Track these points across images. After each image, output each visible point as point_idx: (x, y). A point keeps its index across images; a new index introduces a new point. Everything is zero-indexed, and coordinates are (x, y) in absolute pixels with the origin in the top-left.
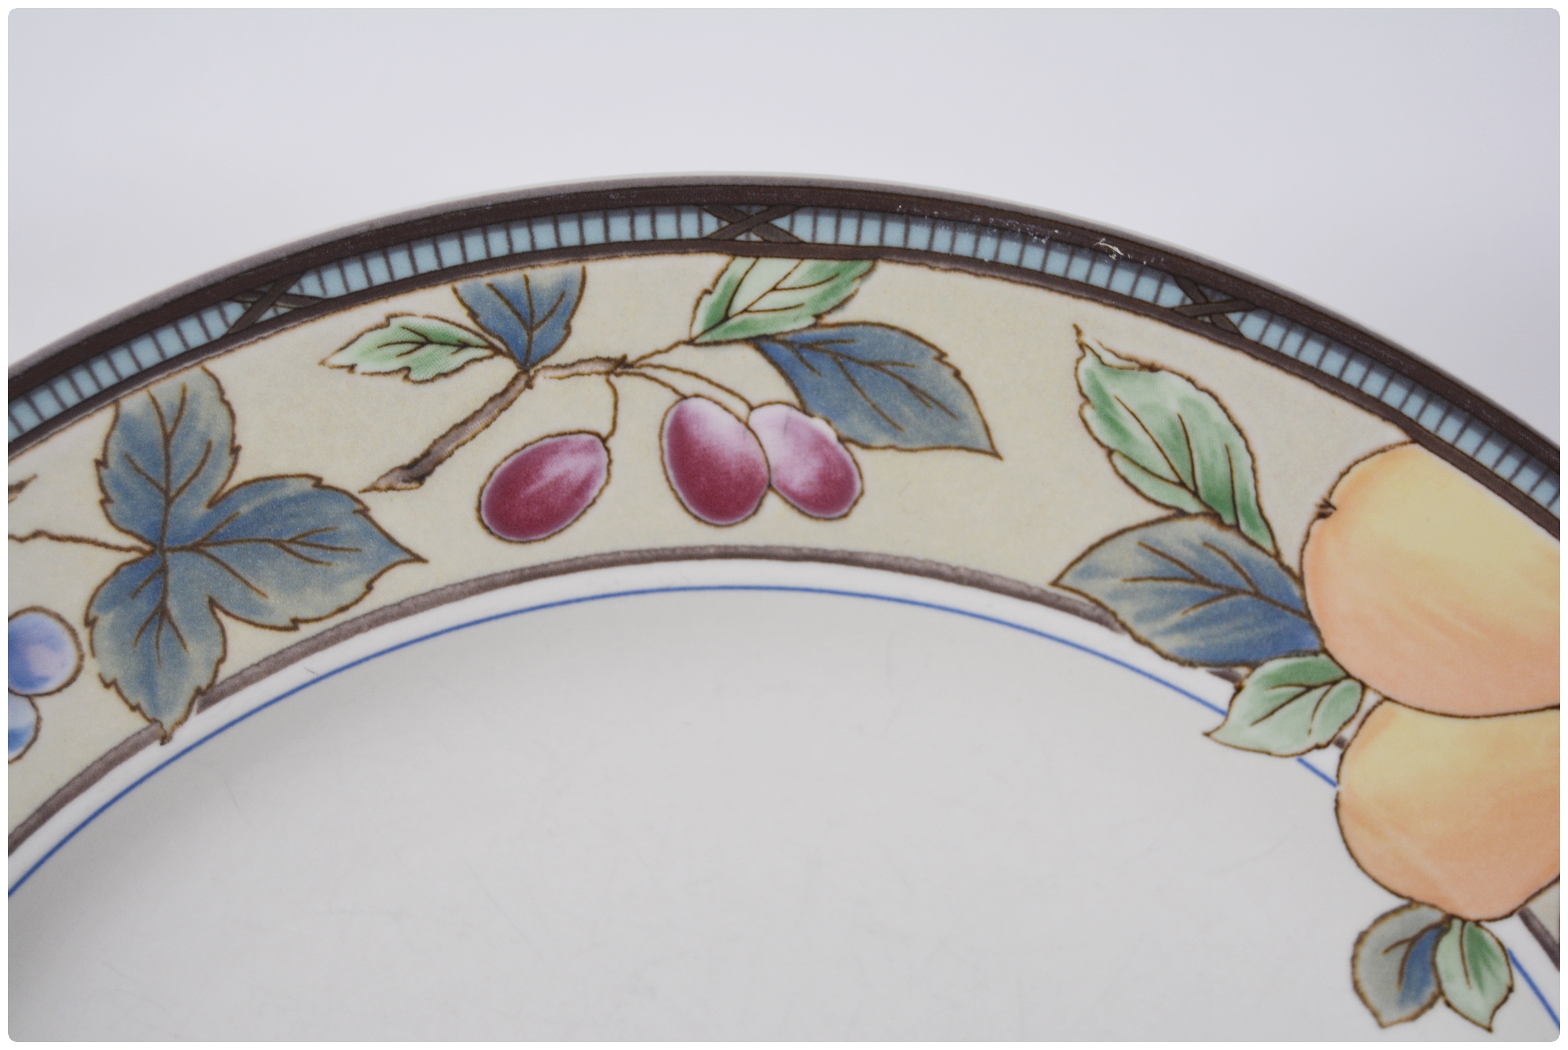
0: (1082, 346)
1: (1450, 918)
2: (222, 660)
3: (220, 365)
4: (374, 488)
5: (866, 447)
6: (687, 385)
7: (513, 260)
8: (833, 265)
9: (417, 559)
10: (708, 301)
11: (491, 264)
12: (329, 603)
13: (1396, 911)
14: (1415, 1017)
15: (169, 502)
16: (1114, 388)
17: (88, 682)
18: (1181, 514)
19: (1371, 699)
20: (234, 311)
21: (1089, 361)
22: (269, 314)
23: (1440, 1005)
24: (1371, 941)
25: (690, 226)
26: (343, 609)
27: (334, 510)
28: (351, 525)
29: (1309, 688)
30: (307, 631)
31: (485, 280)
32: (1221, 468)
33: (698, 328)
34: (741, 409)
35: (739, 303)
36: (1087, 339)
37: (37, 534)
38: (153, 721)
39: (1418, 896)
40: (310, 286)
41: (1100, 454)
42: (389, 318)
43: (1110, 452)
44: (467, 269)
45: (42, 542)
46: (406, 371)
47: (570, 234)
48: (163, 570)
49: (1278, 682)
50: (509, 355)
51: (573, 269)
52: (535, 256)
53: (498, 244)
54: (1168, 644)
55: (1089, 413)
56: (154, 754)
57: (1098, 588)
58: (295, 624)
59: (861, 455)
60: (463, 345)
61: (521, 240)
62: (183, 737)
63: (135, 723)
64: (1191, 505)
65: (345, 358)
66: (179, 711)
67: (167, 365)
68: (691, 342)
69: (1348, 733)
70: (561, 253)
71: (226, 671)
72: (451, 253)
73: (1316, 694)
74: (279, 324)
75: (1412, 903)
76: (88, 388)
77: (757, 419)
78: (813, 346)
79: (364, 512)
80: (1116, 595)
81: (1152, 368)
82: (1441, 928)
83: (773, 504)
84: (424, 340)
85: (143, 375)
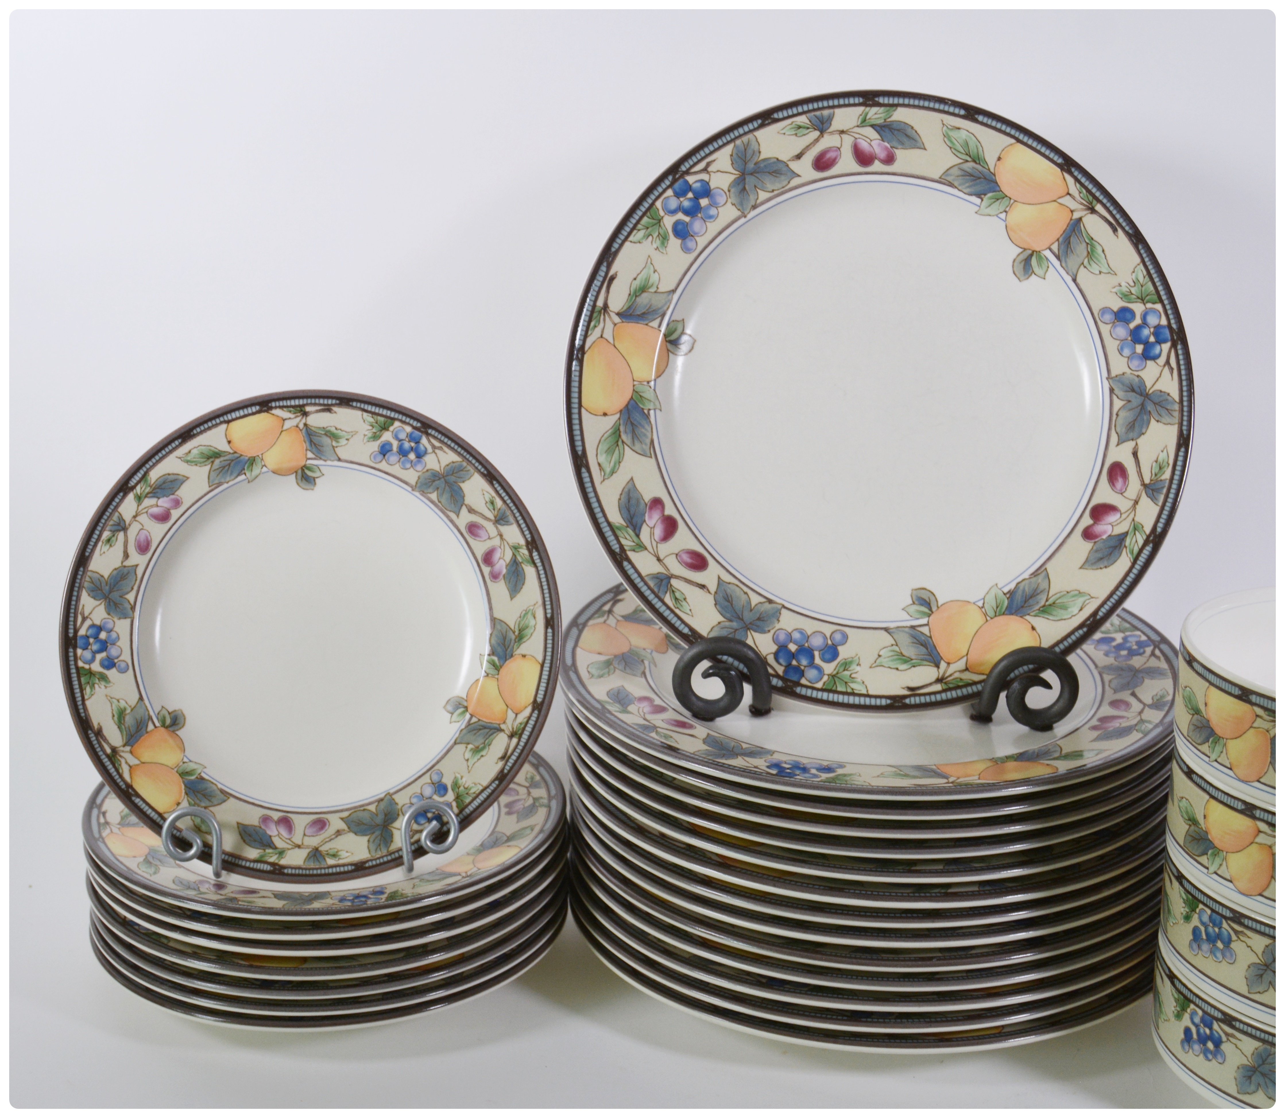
0: (943, 124)
1: (1033, 251)
2: (757, 199)
3: (757, 133)
4: (789, 160)
5: (897, 148)
6: (857, 136)
7: (819, 109)
8: (888, 108)
9: (799, 176)
10: (861, 117)
11: (814, 110)
12: (780, 186)
13: (1022, 253)
14: (1028, 278)
15: (746, 164)
16: (951, 133)
17: (729, 204)
18: (967, 161)
19: (1012, 201)
20: (760, 121)
21: (945, 128)
22: (767, 122)
23: (1033, 275)
24: (1017, 261)
25: (857, 100)
26: (783, 187)
27: (781, 166)
28: (785, 169)
29: (998, 199)
30: (776, 192)
31: (813, 114)
32: (975, 150)
33: (859, 123)
34: (869, 141)
35: (868, 117)
36: (945, 123)
37: (718, 171)
38: (743, 213)
39: (1026, 247)
40: (776, 116)
41: (948, 148)
42: (792, 123)
43: (951, 148)
44: (809, 111)
45: (719, 173)
46: (796, 134)
47: (831, 103)
48: (745, 179)
49: (991, 198)
50: (818, 130)
51: (831, 111)
52: (824, 108)
53: (816, 106)
54: (965, 191)
55: (946, 139)
56: (743, 220)
57: (950, 179)
58: (773, 191)
59: (895, 150)
60: (808, 128)
61: (820, 105)
62: (750, 216)
63: (739, 213)
64: (969, 159)
65: (783, 132)
66: (748, 211)
67: (745, 133)
68: (858, 126)
69: (1007, 209)
70: (829, 107)
71: (758, 202)
72: (805, 108)
73: (999, 201)
74: (769, 124)
75: (1025, 249)
76: (729, 139)
77: (873, 143)
78: (884, 126)
79: (787, 166)
80: (953, 180)
81: (959, 129)
82: (1031, 255)
83: (877, 162)
84: (800, 127)
85: (740, 136)
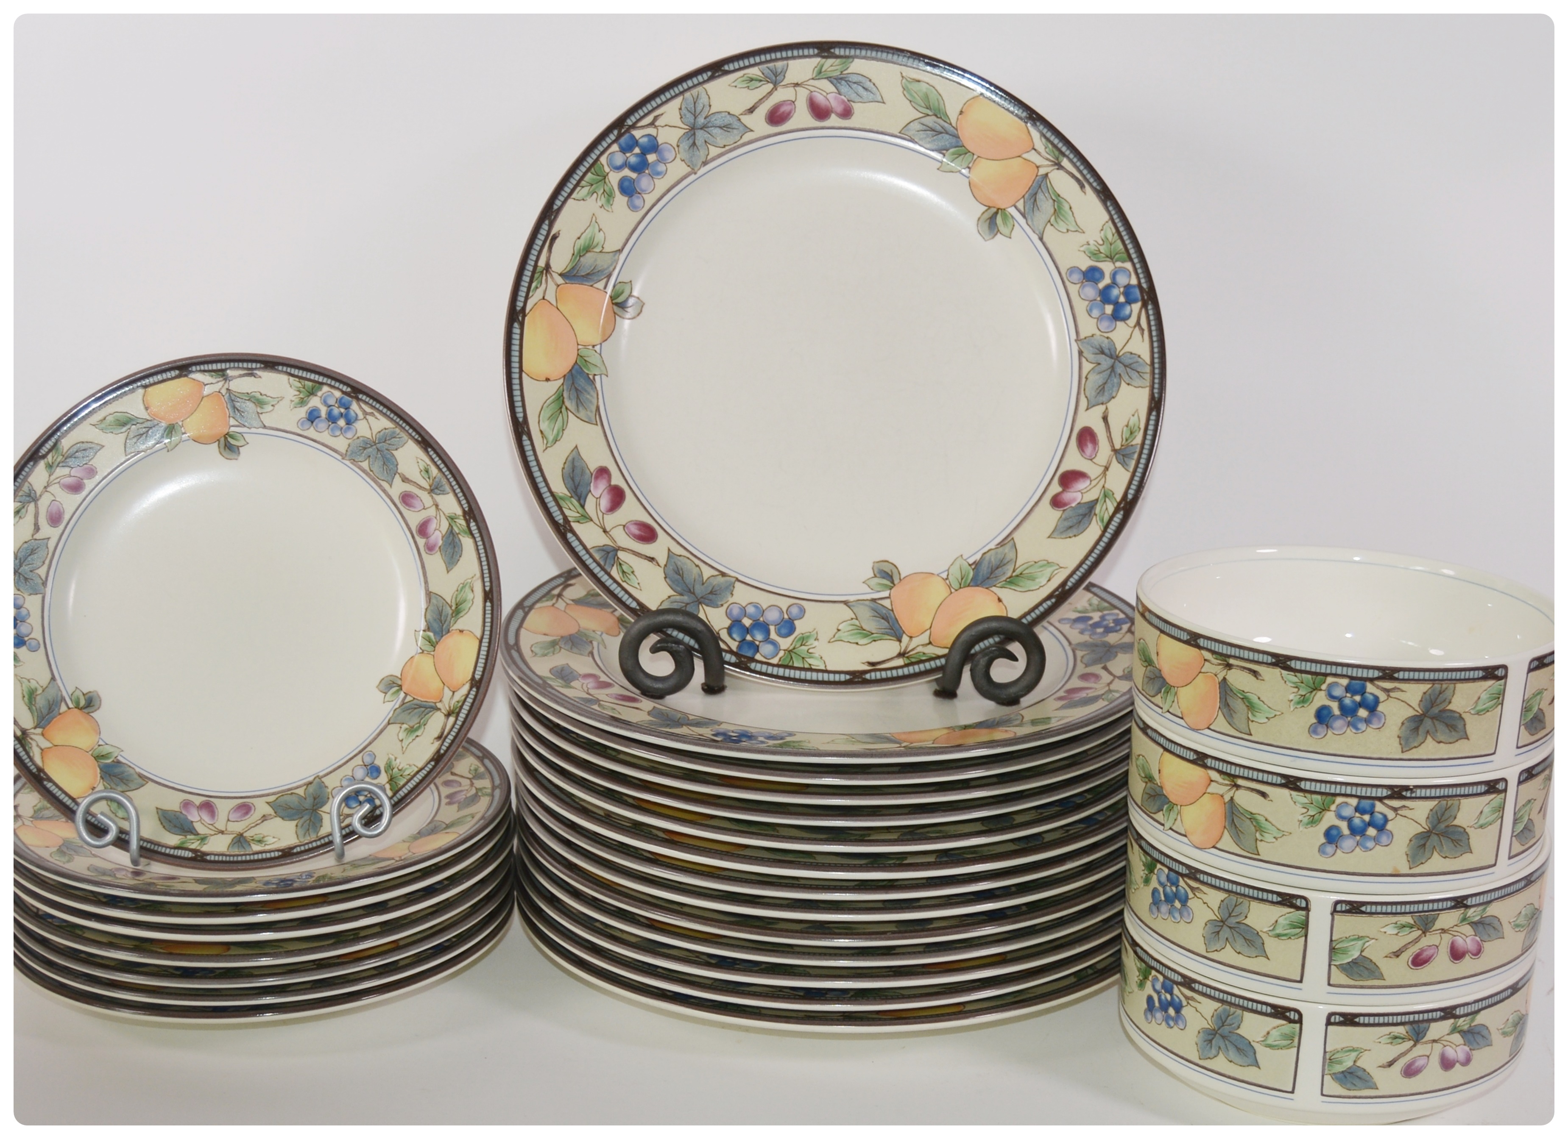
0: (903, 77)
1: (998, 209)
2: (708, 155)
3: (706, 86)
4: (742, 114)
5: (854, 102)
6: (812, 89)
7: (771, 61)
8: (844, 60)
9: (752, 131)
10: (816, 69)
11: (767, 62)
12: (733, 141)
13: (986, 210)
14: (993, 237)
15: (695, 118)
16: (910, 86)
17: (678, 160)
18: (928, 115)
19: (975, 157)
20: (709, 73)
21: (904, 81)
22: (717, 74)
23: (999, 234)
24: (981, 220)
25: (811, 52)
26: (735, 143)
27: (732, 120)
28: (737, 123)
29: (960, 155)
30: (727, 148)
31: (765, 66)
32: (936, 104)
33: (814, 75)
34: (825, 94)
35: (823, 69)
36: (904, 74)
37: (666, 125)
38: (693, 169)
39: (991, 205)
40: (726, 67)
41: (908, 102)
42: (744, 75)
43: (911, 101)
44: (761, 63)
45: (667, 127)
46: (748, 87)
47: (784, 54)
48: (694, 134)
49: (953, 154)
50: (771, 83)
51: (785, 62)
52: (776, 60)
53: (768, 57)
54: (928, 146)
55: (905, 92)
56: (693, 177)
57: (910, 133)
58: (725, 146)
59: (853, 104)
60: (761, 81)
61: (773, 56)
62: (700, 173)
63: (689, 169)
64: (930, 113)
65: (734, 84)
66: (699, 167)
67: (695, 86)
68: (813, 79)
69: (970, 165)
70: (782, 59)
71: (709, 157)
72: (758, 59)
73: (962, 156)
74: (719, 76)
75: (989, 207)
76: (677, 92)
77: (828, 96)
78: (840, 79)
79: (740, 120)
80: (914, 135)
81: (919, 81)
82: (996, 213)
83: (833, 116)
84: (752, 80)
85: (689, 89)
